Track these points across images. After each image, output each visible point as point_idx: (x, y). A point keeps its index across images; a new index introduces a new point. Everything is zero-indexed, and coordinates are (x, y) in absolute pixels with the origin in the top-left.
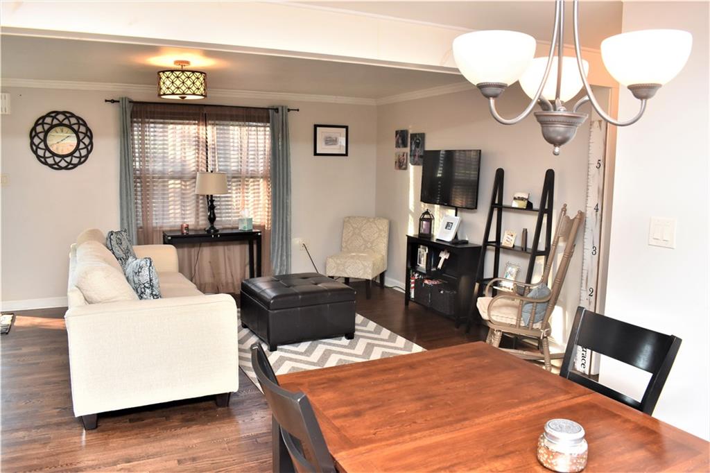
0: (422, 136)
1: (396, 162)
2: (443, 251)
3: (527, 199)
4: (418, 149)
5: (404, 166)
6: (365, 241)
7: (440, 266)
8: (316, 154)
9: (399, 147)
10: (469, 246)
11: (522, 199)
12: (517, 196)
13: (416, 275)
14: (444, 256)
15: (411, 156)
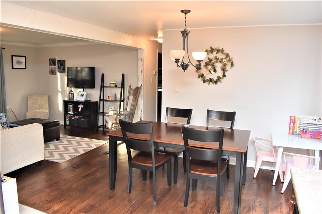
0: (64, 61)
1: (50, 72)
2: (80, 105)
3: (115, 84)
4: (62, 67)
5: (54, 73)
6: (39, 105)
7: (80, 110)
8: (13, 68)
9: (51, 65)
10: (91, 102)
11: (114, 84)
12: (111, 83)
13: (68, 115)
14: (81, 107)
15: (58, 69)
